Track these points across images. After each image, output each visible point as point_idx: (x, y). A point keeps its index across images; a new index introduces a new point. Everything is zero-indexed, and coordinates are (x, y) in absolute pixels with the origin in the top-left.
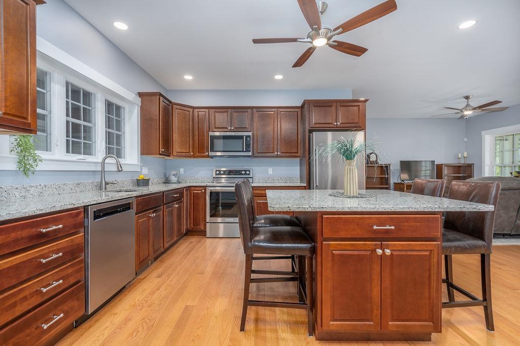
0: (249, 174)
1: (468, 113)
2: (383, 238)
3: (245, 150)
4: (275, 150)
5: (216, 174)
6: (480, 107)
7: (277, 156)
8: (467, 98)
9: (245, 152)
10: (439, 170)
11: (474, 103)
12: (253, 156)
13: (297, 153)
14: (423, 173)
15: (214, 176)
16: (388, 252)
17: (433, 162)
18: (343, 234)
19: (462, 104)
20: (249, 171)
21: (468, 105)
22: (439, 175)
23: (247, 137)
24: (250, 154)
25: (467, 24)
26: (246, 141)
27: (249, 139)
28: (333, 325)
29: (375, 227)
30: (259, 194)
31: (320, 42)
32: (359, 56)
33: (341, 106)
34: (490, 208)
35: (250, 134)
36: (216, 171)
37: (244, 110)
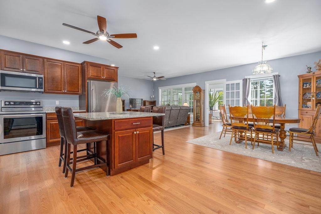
0: (40, 105)
1: (155, 79)
2: (136, 127)
3: (37, 87)
4: (62, 88)
5: (5, 105)
6: (159, 78)
7: (64, 93)
8: (154, 73)
9: (38, 88)
10: (144, 103)
11: (157, 76)
12: (45, 92)
13: (79, 92)
14: (137, 105)
15: (3, 105)
16: (138, 132)
17: (142, 99)
18: (123, 128)
19: (153, 75)
20: (40, 102)
21: (155, 76)
22: (145, 105)
23: (39, 78)
24: (42, 90)
25: (156, 48)
26: (39, 81)
27: (41, 80)
28: (119, 165)
29: (134, 124)
30: (52, 118)
31: (103, 38)
32: (119, 48)
33: (105, 68)
34: (164, 114)
35: (42, 76)
36: (5, 102)
37: (35, 58)
